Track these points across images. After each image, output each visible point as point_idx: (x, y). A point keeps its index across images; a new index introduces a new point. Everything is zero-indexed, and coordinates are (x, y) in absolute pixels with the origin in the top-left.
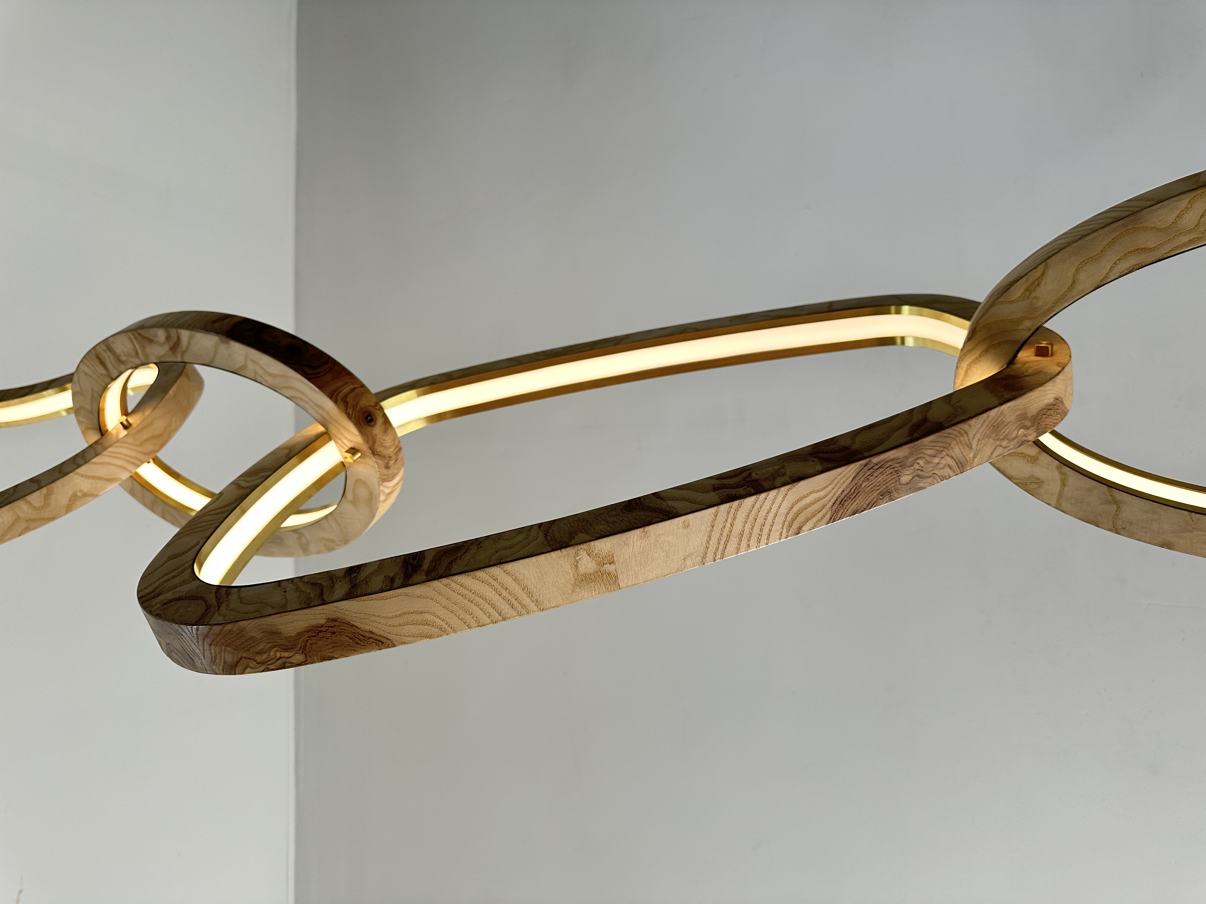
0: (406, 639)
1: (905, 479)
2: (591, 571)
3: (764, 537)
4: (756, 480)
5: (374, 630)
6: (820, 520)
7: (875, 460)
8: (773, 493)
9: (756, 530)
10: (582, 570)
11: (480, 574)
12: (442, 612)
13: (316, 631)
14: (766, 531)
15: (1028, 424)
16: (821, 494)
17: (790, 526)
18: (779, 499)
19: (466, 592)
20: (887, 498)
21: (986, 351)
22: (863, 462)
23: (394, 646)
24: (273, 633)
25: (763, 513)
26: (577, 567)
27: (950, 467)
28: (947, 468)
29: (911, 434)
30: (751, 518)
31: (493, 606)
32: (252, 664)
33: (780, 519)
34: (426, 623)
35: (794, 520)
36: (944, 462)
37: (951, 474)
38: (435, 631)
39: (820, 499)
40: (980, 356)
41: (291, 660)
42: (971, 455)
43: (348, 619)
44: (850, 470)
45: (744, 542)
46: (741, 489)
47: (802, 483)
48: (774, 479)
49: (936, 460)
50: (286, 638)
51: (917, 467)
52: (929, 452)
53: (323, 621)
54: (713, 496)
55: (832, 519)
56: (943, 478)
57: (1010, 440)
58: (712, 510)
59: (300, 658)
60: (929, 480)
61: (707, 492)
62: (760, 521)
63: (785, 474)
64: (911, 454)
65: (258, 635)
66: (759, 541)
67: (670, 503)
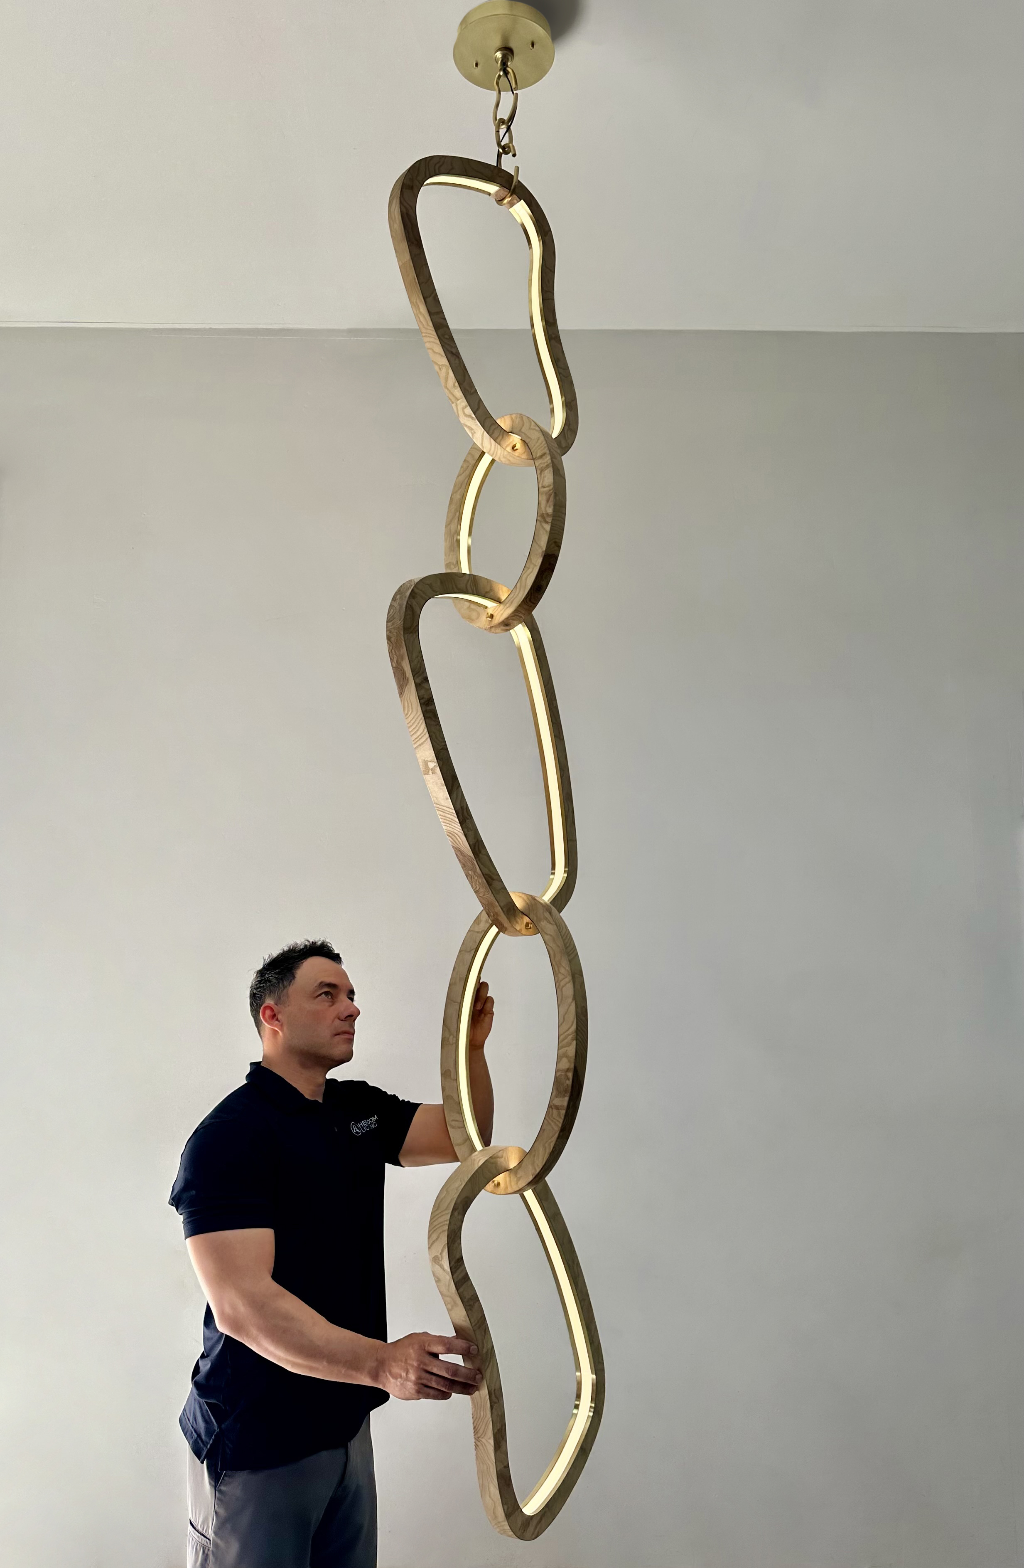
0: (403, 702)
1: (470, 872)
2: (429, 766)
3: (445, 824)
4: (465, 821)
5: (405, 692)
6: (453, 843)
7: (475, 862)
8: (461, 828)
9: (447, 822)
10: (429, 763)
11: (426, 730)
12: (412, 716)
13: (404, 673)
14: (448, 825)
15: (495, 917)
16: (462, 844)
17: (450, 833)
18: (459, 830)
19: (420, 725)
20: (463, 866)
21: (527, 904)
22: (474, 858)
23: (400, 698)
24: (402, 659)
25: (453, 824)
26: (430, 762)
27: (476, 888)
28: (475, 887)
29: (486, 875)
30: (451, 820)
31: (415, 733)
32: (391, 648)
33: (451, 830)
34: (408, 711)
35: (452, 834)
36: (478, 886)
37: (474, 888)
38: (406, 712)
39: (460, 843)
40: (526, 902)
41: (393, 662)
42: (481, 896)
43: (409, 684)
44: (470, 854)
45: (443, 817)
46: (461, 816)
47: (465, 838)
48: (466, 828)
49: (478, 883)
50: (401, 663)
51: (475, 876)
52: (480, 881)
53: (407, 676)
54: (458, 807)
55: (453, 847)
56: (472, 885)
57: (488, 910)
58: (453, 808)
59: (394, 665)
60: (471, 881)
61: (460, 805)
62: (451, 823)
63: (468, 831)
64: (479, 875)
65: (401, 653)
66: (444, 822)
67: (455, 792)
